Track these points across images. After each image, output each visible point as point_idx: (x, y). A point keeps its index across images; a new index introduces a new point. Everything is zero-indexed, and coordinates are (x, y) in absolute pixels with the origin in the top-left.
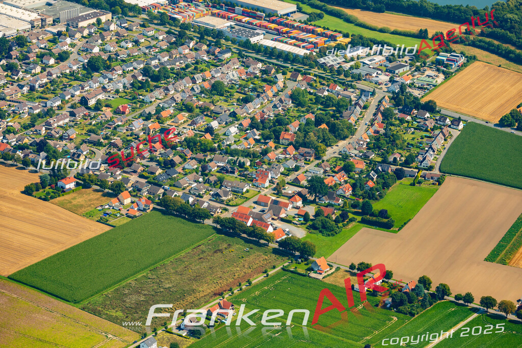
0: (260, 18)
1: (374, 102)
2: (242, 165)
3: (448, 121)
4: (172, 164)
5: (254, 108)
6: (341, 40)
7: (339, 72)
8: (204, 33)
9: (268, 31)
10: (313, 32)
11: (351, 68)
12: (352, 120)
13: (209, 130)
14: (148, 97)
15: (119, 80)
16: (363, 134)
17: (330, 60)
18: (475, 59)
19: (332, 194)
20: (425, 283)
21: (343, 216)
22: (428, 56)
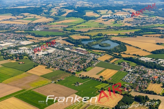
3: (98, 61)
8: (73, 52)
10: (87, 52)
16: (87, 62)
17: (87, 55)
18: (105, 55)
19: (81, 68)
20: (87, 76)
21: (81, 70)
22: (99, 54)
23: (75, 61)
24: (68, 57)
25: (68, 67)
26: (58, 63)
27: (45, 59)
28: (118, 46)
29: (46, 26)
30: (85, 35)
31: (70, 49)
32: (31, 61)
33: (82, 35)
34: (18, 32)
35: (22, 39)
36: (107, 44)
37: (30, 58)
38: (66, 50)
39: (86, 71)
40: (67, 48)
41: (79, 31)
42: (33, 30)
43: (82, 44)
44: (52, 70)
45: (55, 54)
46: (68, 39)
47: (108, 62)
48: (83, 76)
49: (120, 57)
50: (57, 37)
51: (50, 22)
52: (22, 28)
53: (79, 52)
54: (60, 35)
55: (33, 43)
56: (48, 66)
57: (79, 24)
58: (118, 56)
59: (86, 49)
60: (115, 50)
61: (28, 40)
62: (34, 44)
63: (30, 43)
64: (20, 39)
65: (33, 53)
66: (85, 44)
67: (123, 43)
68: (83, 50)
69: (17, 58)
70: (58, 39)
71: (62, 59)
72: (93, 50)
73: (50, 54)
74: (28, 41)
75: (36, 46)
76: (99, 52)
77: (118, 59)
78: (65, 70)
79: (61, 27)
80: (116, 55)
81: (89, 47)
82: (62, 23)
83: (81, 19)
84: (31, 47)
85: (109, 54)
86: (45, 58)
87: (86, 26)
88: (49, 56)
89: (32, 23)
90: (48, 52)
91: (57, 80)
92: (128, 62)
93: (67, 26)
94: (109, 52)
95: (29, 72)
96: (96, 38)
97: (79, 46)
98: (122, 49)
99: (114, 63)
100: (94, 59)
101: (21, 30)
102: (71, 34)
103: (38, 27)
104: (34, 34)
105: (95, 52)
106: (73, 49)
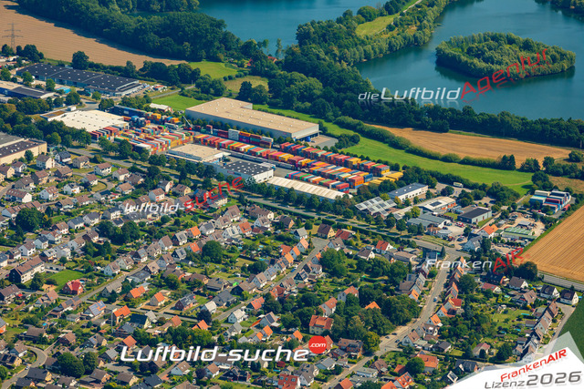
0: (266, 144)
2: (256, 367)
3: (556, 293)
5: (267, 280)
6: (388, 175)
7: (389, 223)
8: (186, 169)
9: (279, 165)
10: (346, 164)
11: (407, 216)
12: (414, 295)
13: (204, 315)
14: (109, 267)
15: (63, 243)
16: (431, 315)
17: (374, 205)
22: (517, 196)
40: (72, 100)
43: (226, 42)
53: (255, 161)
68: (287, 137)
81: (342, 97)
105: (446, 159)
106: (154, 120)
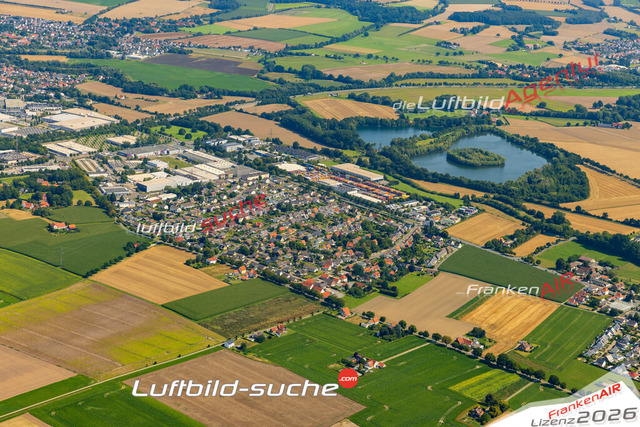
1: (412, 230)
2: (318, 258)
3: (453, 243)
4: (277, 255)
6: (405, 196)
7: (396, 213)
9: (361, 189)
10: (389, 191)
11: (405, 211)
12: (394, 239)
13: (305, 238)
14: (275, 219)
15: (261, 210)
16: (399, 247)
17: (393, 207)
18: (484, 211)
19: (366, 276)
20: (402, 324)
21: (369, 288)
22: (455, 208)
23: (334, 238)
24: (298, 209)
25: (302, 265)
26: (249, 241)
27: (179, 215)
28: (547, 172)
29: (176, 40)
30: (374, 101)
31: (302, 168)
32: (109, 219)
33: (360, 99)
34: (38, 62)
35: (58, 97)
36: (486, 154)
37: (106, 204)
38: (283, 172)
39: (394, 295)
40: (288, 160)
41: (340, 76)
42: (114, 53)
43: (359, 143)
44: (219, 278)
45: (229, 191)
46: (291, 117)
47: (503, 253)
48: (382, 319)
49: (559, 227)
50: (236, 102)
51: (192, 18)
52: (55, 39)
53: (352, 187)
54: (248, 90)
55: (117, 121)
56: (201, 252)
57: (338, 40)
58: (548, 221)
59: (386, 172)
60: (532, 188)
61: (90, 108)
62: (122, 128)
63: (102, 122)
64: (48, 98)
65: (118, 178)
66: (377, 149)
67: (566, 154)
68: (369, 179)
69: (36, 198)
70: (241, 111)
71: (267, 220)
72: (421, 184)
73: (204, 191)
74: (89, 112)
75: (131, 139)
76: (452, 193)
77: (553, 239)
78: (286, 282)
79: (251, 48)
80: (540, 215)
81: (398, 166)
82: (255, 29)
83: (345, 14)
84: (108, 142)
85: (504, 210)
86: (179, 210)
87: (373, 52)
88: (199, 200)
89: (106, 20)
90: (193, 178)
91: (247, 336)
92: (604, 257)
93: (281, 46)
94: (504, 199)
95: (102, 277)
96: (427, 121)
97: (348, 153)
98: (566, 187)
99: (536, 258)
100: (430, 231)
101: (53, 50)
102: (300, 90)
103: (137, 40)
104: (116, 75)
105: (432, 193)
106: (317, 169)
